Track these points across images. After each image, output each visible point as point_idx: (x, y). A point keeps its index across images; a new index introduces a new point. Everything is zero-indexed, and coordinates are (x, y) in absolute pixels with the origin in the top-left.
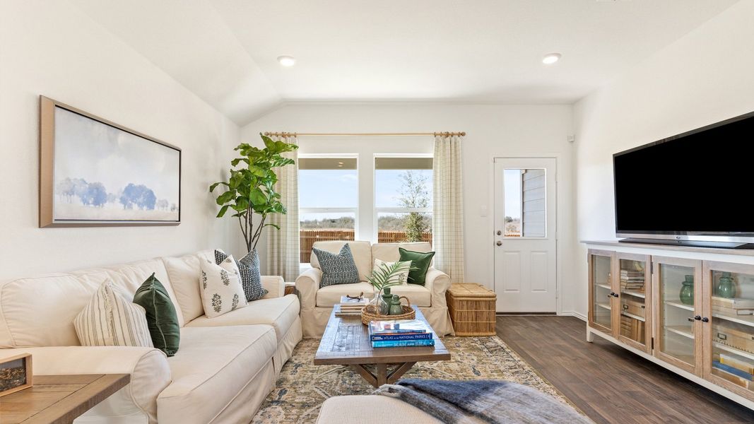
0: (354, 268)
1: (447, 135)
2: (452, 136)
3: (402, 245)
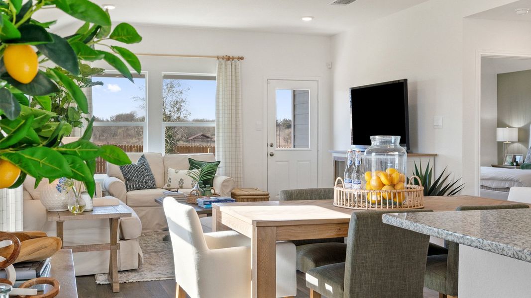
0: (152, 175)
1: (229, 58)
2: (233, 59)
3: (190, 155)
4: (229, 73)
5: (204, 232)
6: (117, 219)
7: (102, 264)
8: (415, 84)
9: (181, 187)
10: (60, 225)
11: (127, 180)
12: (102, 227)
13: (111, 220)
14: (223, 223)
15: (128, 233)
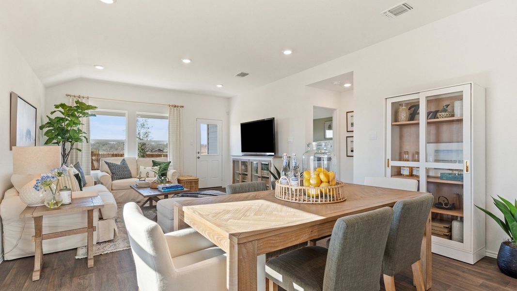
1: (175, 106)
2: (178, 107)
3: (153, 159)
4: (176, 115)
5: (164, 233)
6: (92, 211)
7: (82, 241)
9: (148, 177)
11: (113, 173)
12: (81, 217)
13: (88, 210)
14: (185, 222)
15: (105, 215)
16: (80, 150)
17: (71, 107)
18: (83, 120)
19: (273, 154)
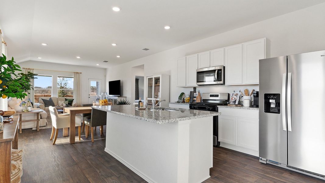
2: (78, 73)
3: (65, 98)
4: (77, 78)
6: (39, 113)
7: (35, 125)
8: (122, 81)
9: (62, 106)
10: (21, 115)
11: (45, 104)
12: (35, 116)
13: (37, 113)
15: (43, 116)
16: (30, 94)
17: (26, 74)
18: (31, 80)
19: (120, 95)
